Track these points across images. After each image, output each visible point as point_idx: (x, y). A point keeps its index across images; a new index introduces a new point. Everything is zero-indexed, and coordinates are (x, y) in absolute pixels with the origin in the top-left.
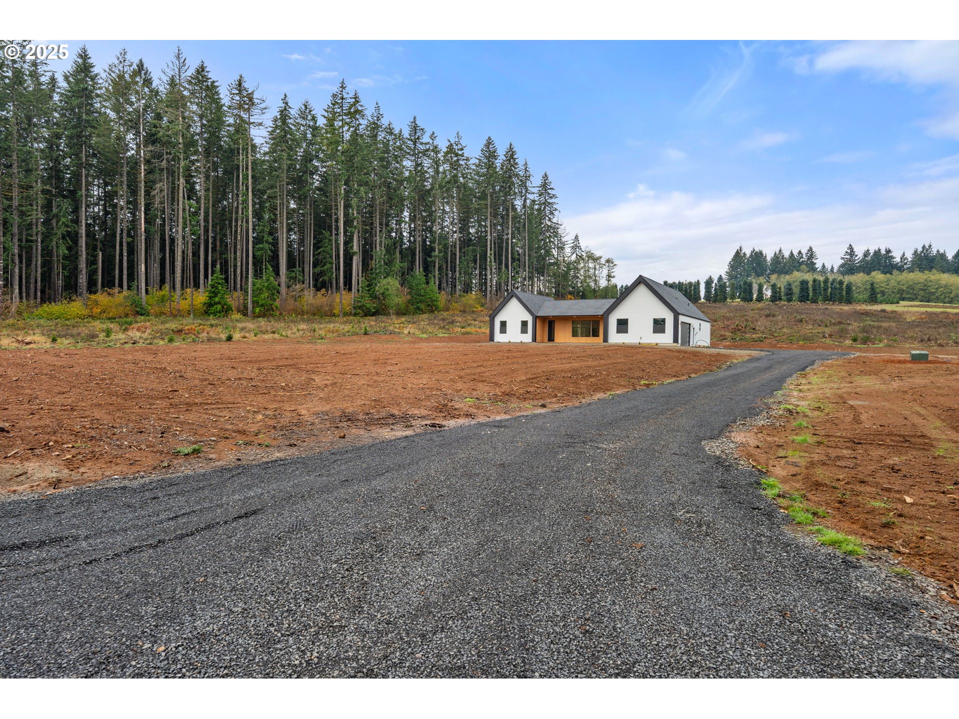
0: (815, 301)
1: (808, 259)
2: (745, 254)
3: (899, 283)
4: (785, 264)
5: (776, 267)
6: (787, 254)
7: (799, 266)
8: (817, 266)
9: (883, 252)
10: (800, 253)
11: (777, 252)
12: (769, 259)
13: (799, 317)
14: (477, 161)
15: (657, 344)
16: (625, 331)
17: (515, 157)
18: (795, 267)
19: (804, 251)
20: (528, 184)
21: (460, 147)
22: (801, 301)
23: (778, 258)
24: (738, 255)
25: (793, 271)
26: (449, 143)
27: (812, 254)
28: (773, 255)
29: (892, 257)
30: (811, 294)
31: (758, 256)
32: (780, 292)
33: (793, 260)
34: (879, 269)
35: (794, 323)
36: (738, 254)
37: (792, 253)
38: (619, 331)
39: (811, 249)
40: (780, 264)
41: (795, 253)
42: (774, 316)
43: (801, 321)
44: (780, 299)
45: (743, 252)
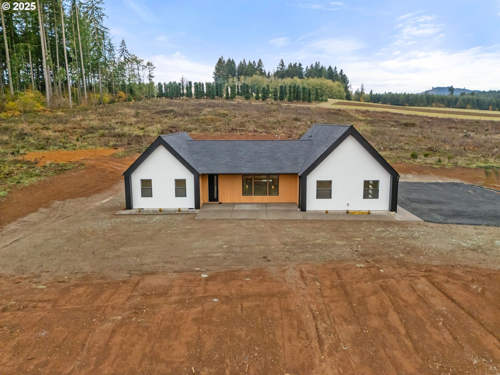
1: (259, 67)
3: (308, 84)
4: (246, 69)
5: (241, 71)
6: (247, 63)
7: (255, 71)
9: (298, 65)
10: (254, 62)
11: (242, 61)
12: (237, 65)
15: (369, 213)
16: (329, 196)
19: (257, 62)
23: (242, 65)
24: (220, 61)
27: (261, 64)
28: (239, 63)
29: (302, 69)
33: (250, 67)
34: (297, 76)
37: (250, 62)
38: (319, 196)
39: (260, 61)
40: (243, 69)
41: (252, 62)
45: (223, 60)
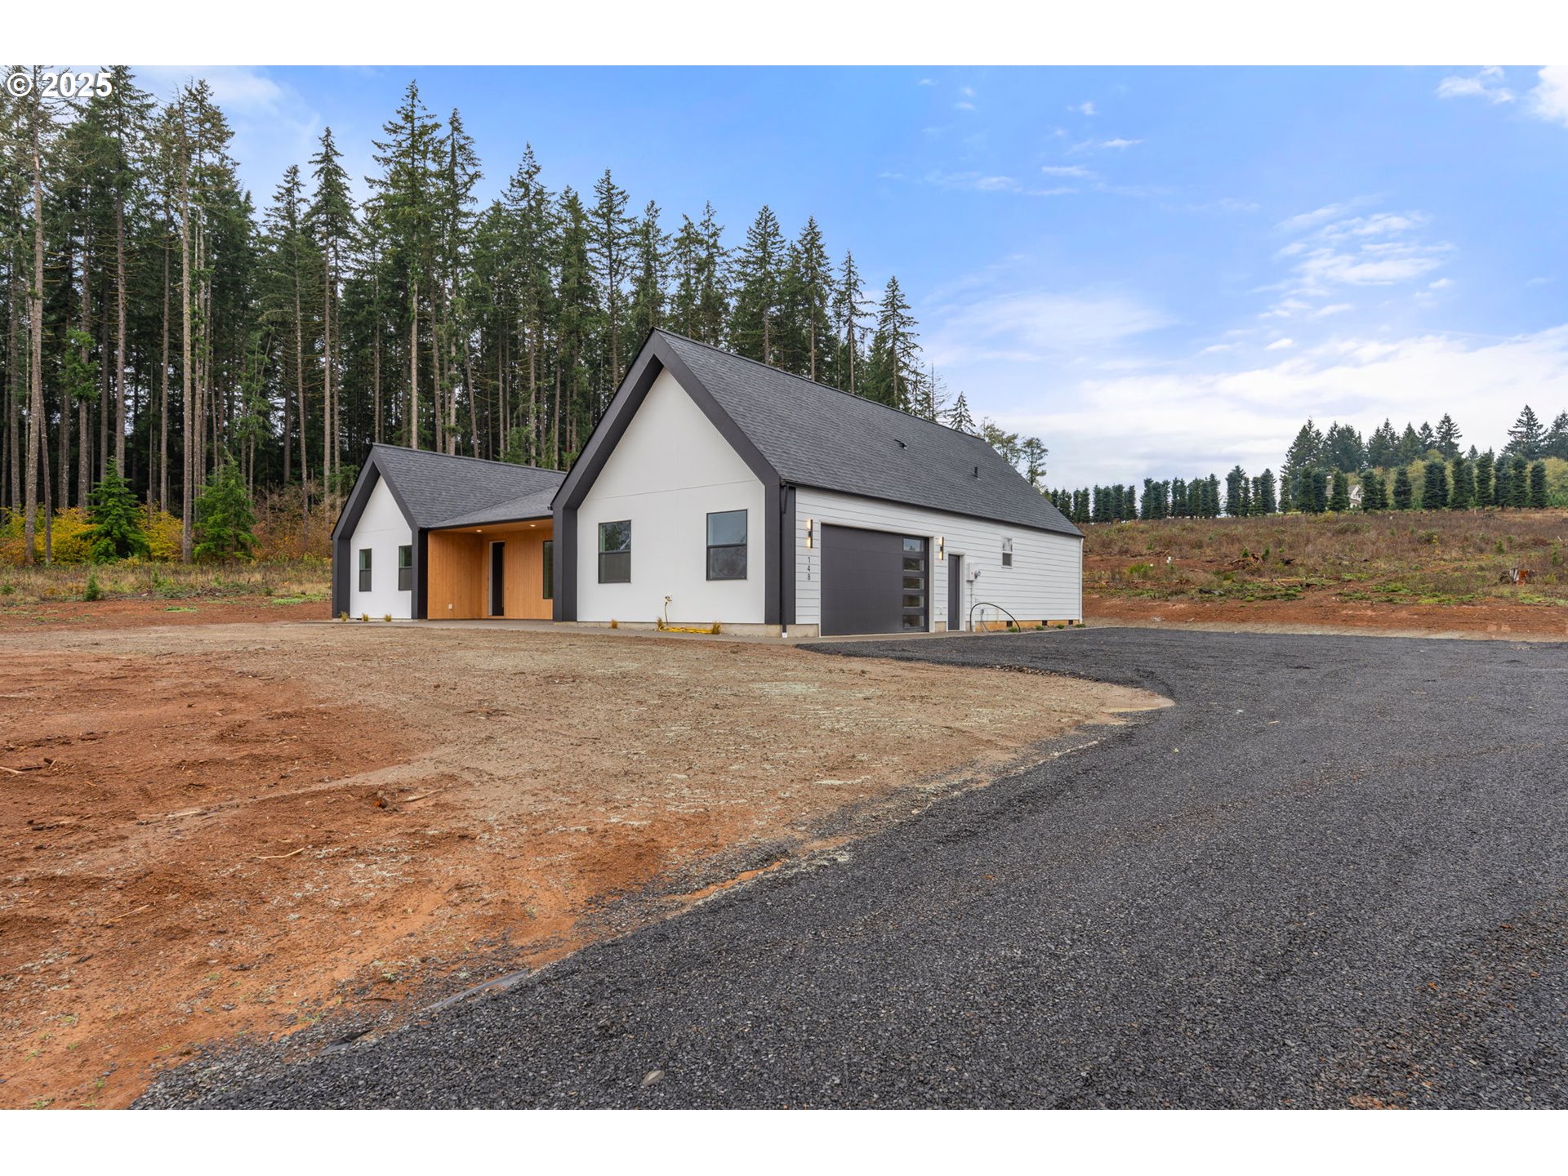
0: (1459, 505)
1: (1443, 438)
2: (1318, 434)
4: (1397, 448)
5: (1380, 455)
6: (1400, 431)
7: (1425, 451)
8: (1460, 450)
10: (1426, 427)
11: (1382, 427)
12: (1365, 441)
13: (1422, 532)
14: (744, 255)
15: (716, 630)
17: (819, 243)
18: (1416, 452)
19: (1434, 425)
20: (856, 298)
21: (711, 230)
22: (1428, 507)
23: (1382, 439)
24: (1306, 436)
25: (1412, 460)
26: (686, 222)
27: (1450, 429)
28: (1372, 433)
30: (1451, 492)
31: (1344, 438)
32: (1382, 491)
33: (1413, 441)
35: (1407, 546)
36: (1305, 432)
37: (1409, 428)
39: (1447, 420)
40: (1387, 448)
41: (1417, 429)
42: (1356, 531)
43: (1429, 541)
44: (1384, 505)
45: (1314, 429)
